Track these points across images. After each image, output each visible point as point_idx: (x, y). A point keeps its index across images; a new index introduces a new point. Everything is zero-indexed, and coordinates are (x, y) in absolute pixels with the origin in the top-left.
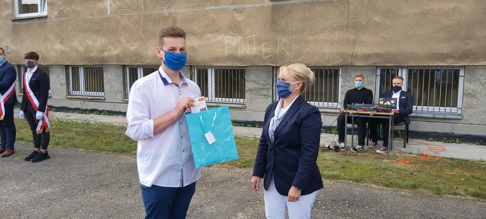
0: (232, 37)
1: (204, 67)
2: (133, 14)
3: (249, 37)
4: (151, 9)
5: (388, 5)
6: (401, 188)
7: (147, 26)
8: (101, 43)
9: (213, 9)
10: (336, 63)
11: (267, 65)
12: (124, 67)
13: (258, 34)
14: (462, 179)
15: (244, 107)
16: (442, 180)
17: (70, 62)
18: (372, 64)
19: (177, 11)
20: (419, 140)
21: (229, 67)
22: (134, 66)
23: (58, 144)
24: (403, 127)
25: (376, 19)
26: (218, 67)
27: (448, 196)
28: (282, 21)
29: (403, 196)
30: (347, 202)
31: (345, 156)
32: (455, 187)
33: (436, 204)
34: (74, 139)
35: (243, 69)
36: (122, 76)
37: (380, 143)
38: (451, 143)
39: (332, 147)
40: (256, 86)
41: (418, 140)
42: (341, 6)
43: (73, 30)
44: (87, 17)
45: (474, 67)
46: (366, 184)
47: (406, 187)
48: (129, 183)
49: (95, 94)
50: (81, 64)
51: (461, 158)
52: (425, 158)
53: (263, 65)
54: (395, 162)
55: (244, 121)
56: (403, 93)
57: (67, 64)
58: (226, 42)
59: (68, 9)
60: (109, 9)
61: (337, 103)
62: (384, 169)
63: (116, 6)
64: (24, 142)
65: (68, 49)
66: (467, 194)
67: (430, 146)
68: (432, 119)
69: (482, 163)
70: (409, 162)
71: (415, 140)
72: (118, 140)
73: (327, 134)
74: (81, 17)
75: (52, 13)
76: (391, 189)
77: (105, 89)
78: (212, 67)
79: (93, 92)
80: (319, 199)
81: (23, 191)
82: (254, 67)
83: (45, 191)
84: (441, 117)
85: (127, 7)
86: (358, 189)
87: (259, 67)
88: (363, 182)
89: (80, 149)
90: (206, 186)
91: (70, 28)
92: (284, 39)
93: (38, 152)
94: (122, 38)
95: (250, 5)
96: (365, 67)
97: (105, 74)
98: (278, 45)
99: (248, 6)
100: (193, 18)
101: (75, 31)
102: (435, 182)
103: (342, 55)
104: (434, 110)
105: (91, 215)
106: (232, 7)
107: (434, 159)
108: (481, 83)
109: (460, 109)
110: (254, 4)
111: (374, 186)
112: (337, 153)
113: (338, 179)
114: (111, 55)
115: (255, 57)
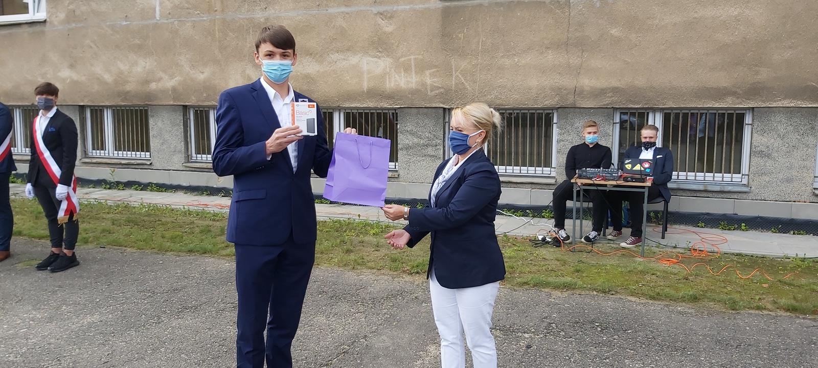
0: (375, 59)
1: (327, 109)
2: (201, 18)
3: (403, 59)
4: (233, 10)
5: (633, 9)
6: (675, 301)
7: (227, 38)
8: (145, 68)
9: (342, 13)
10: (548, 103)
11: (434, 105)
12: (185, 108)
13: (419, 54)
14: (764, 285)
15: (397, 176)
16: (734, 287)
17: (87, 100)
18: (608, 104)
19: (280, 15)
20: (683, 227)
21: (370, 109)
22: (204, 107)
23: (86, 241)
24: (660, 206)
25: (614, 32)
26: (351, 110)
27: (750, 312)
28: (459, 33)
29: (680, 314)
30: (597, 324)
31: (574, 253)
32: (757, 297)
33: (734, 325)
34: (112, 232)
35: (394, 112)
36: (182, 124)
37: (627, 231)
38: (734, 230)
39: (550, 240)
40: (416, 140)
41: (681, 226)
42: (557, 11)
43: (93, 45)
44: (119, 23)
45: (767, 109)
46: (618, 296)
47: (683, 299)
48: (231, 303)
49: (134, 156)
50: (107, 104)
51: (754, 253)
52: (698, 254)
53: (428, 105)
54: (654, 262)
55: (396, 199)
56: (657, 152)
57: (82, 104)
58: (365, 68)
59: (83, 8)
60: (158, 9)
61: (549, 168)
62: (641, 272)
63: (172, 5)
64: (24, 238)
65: (83, 78)
66: (778, 308)
67: (703, 236)
68: (703, 193)
69: (787, 260)
70: (677, 261)
71: (677, 226)
72: (190, 233)
73: (536, 219)
74: (108, 23)
75: (55, 16)
76: (659, 303)
77: (152, 147)
78: (340, 109)
79: (129, 153)
80: (552, 322)
81: (50, 320)
82: (413, 109)
83: (89, 319)
84: (717, 188)
85: (190, 6)
86: (608, 304)
87: (421, 109)
88: (613, 292)
89: (129, 250)
90: (364, 305)
91: (88, 42)
92: (464, 64)
93: (58, 254)
94: (183, 60)
95: (406, 7)
96: (595, 109)
97: (151, 122)
98: (454, 73)
99: (403, 7)
100: (307, 26)
101: (97, 46)
102: (725, 290)
103: (558, 90)
104: (705, 178)
105: (183, 356)
106: (375, 10)
107: (713, 256)
108: (779, 135)
109: (747, 177)
110: (411, 6)
111: (633, 299)
112: (559, 249)
113: (574, 289)
114: (162, 89)
115: (415, 92)
